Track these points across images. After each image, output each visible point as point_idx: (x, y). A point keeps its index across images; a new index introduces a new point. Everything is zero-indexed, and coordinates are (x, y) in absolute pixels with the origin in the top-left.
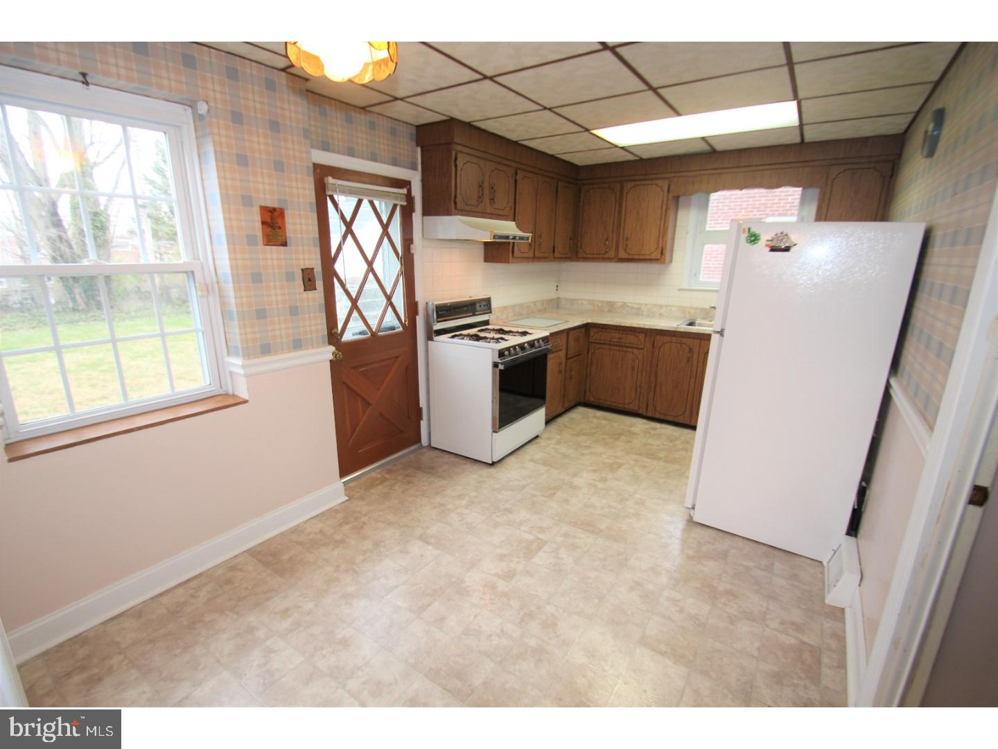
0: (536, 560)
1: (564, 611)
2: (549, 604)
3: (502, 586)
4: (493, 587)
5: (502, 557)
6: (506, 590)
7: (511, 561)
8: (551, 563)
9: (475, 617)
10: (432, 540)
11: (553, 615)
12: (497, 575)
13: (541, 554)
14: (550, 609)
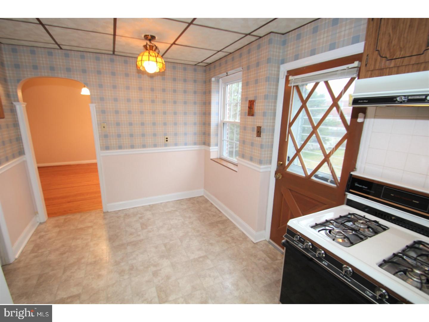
0: (154, 289)
1: (120, 280)
2: (129, 278)
3: (153, 269)
4: (155, 266)
5: (168, 277)
6: (149, 269)
7: (162, 279)
8: (145, 294)
9: (148, 255)
10: (201, 259)
11: (123, 276)
12: (160, 270)
13: (155, 295)
14: (126, 277)
